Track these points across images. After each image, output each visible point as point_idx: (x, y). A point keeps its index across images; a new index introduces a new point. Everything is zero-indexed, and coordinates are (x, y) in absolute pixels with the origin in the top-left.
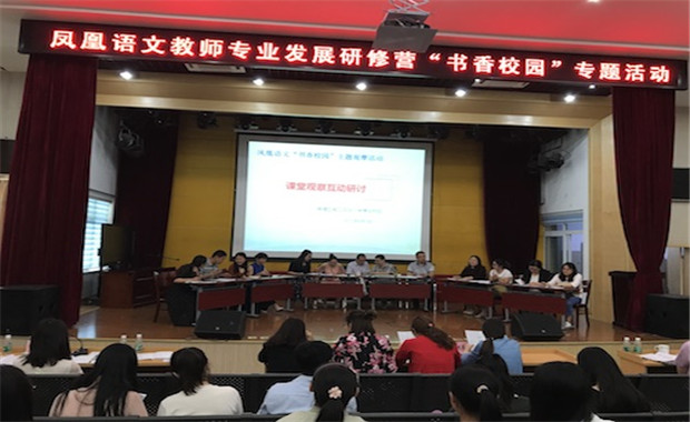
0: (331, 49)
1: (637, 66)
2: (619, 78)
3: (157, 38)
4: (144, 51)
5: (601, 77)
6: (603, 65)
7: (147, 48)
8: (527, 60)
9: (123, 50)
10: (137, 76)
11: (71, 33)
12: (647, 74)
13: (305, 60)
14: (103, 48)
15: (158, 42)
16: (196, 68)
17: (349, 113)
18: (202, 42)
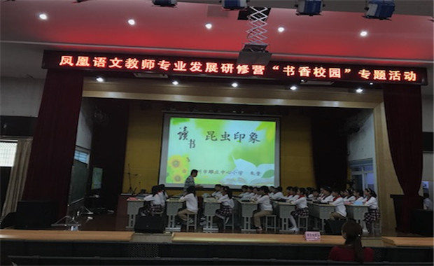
0: (216, 64)
1: (396, 72)
2: (385, 79)
3: (118, 59)
4: (110, 66)
5: (375, 78)
6: (375, 71)
7: (112, 64)
8: (330, 69)
9: (99, 66)
10: (106, 80)
11: (71, 57)
12: (402, 77)
13: (201, 71)
14: (88, 65)
15: (118, 61)
16: (140, 75)
17: (229, 100)
18: (143, 61)
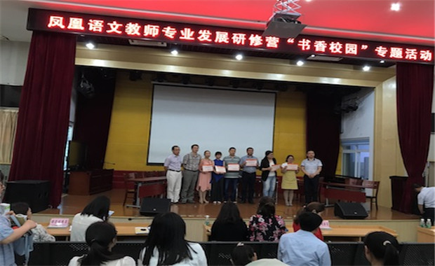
0: (227, 34)
1: (413, 50)
2: (401, 57)
3: (117, 23)
4: (108, 31)
5: (391, 56)
6: (392, 49)
7: (111, 29)
8: (347, 45)
9: (95, 30)
11: (61, 18)
12: (418, 55)
13: (210, 40)
14: (82, 28)
15: (118, 26)
16: (136, 43)
17: (227, 73)
18: (146, 27)
